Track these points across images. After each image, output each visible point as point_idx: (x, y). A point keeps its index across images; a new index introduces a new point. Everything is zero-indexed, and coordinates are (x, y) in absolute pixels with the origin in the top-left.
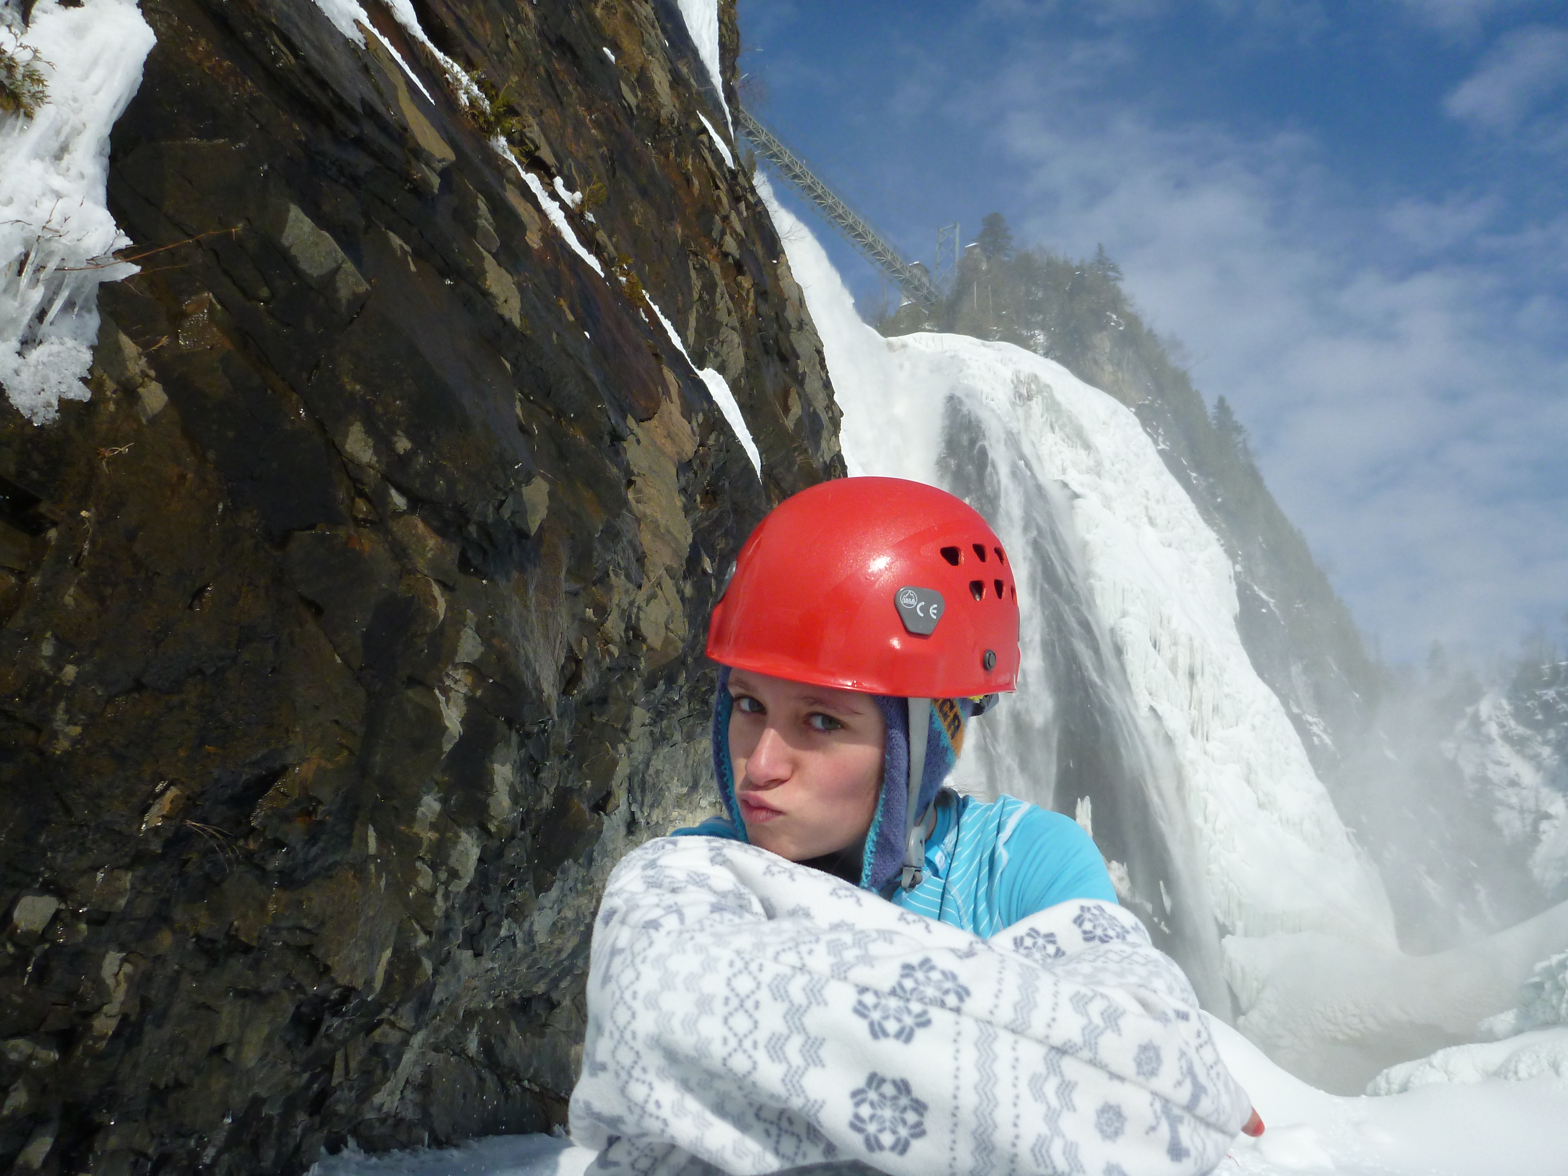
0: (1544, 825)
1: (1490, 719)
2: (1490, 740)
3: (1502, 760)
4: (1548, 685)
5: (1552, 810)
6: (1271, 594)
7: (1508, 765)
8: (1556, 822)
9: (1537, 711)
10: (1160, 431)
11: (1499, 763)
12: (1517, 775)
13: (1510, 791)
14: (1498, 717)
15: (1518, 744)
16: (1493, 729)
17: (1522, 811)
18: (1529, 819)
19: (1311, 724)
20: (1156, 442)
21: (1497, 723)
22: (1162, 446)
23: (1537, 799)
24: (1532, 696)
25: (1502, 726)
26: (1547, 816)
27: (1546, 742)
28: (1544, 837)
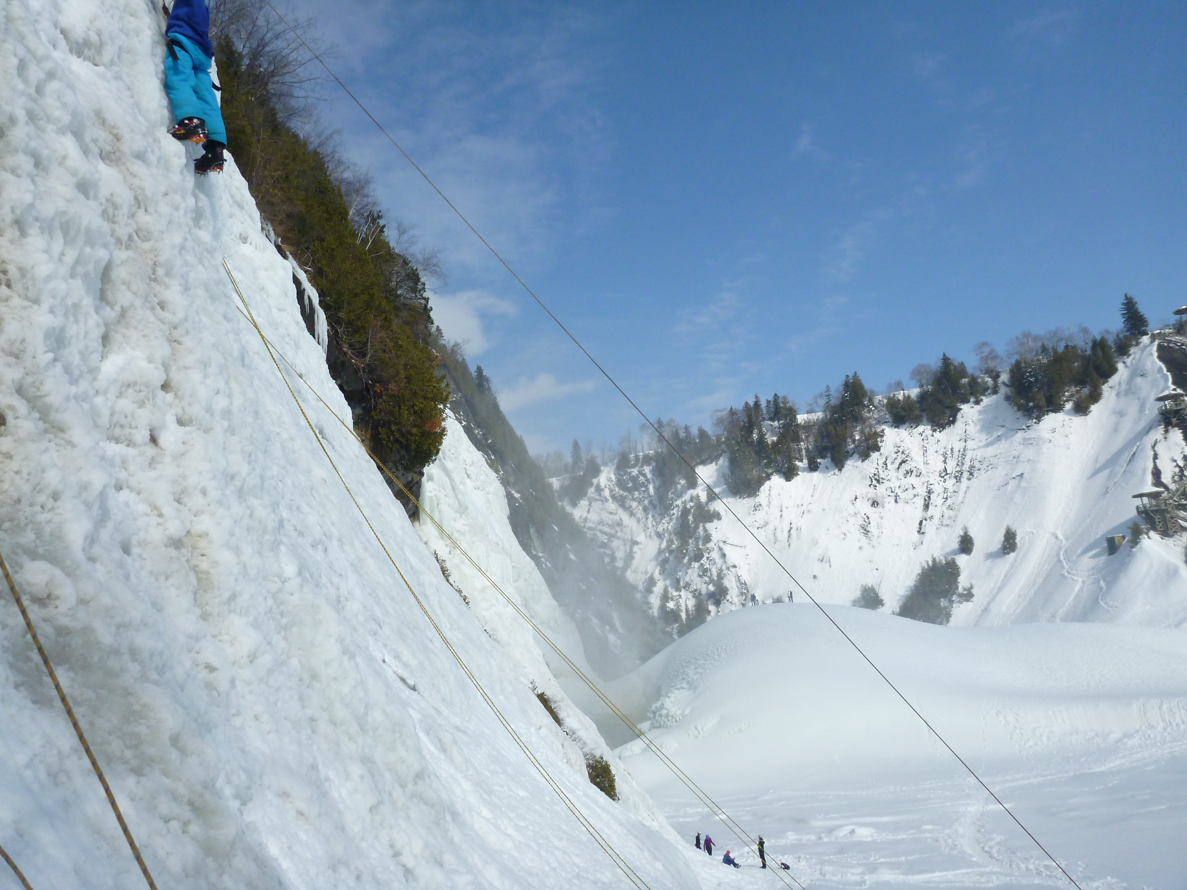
0: (636, 548)
1: (606, 487)
2: (607, 500)
3: (612, 511)
4: (634, 466)
5: (639, 539)
6: (518, 492)
7: (616, 514)
8: (640, 546)
9: (629, 482)
10: (461, 413)
11: (611, 513)
12: (621, 519)
13: (618, 528)
14: (609, 485)
15: (621, 502)
16: (607, 493)
17: (624, 540)
18: (628, 544)
19: (541, 557)
20: (461, 423)
21: (609, 489)
22: (464, 423)
23: (631, 534)
24: (626, 473)
25: (611, 491)
26: (637, 543)
27: (634, 499)
28: (635, 555)
